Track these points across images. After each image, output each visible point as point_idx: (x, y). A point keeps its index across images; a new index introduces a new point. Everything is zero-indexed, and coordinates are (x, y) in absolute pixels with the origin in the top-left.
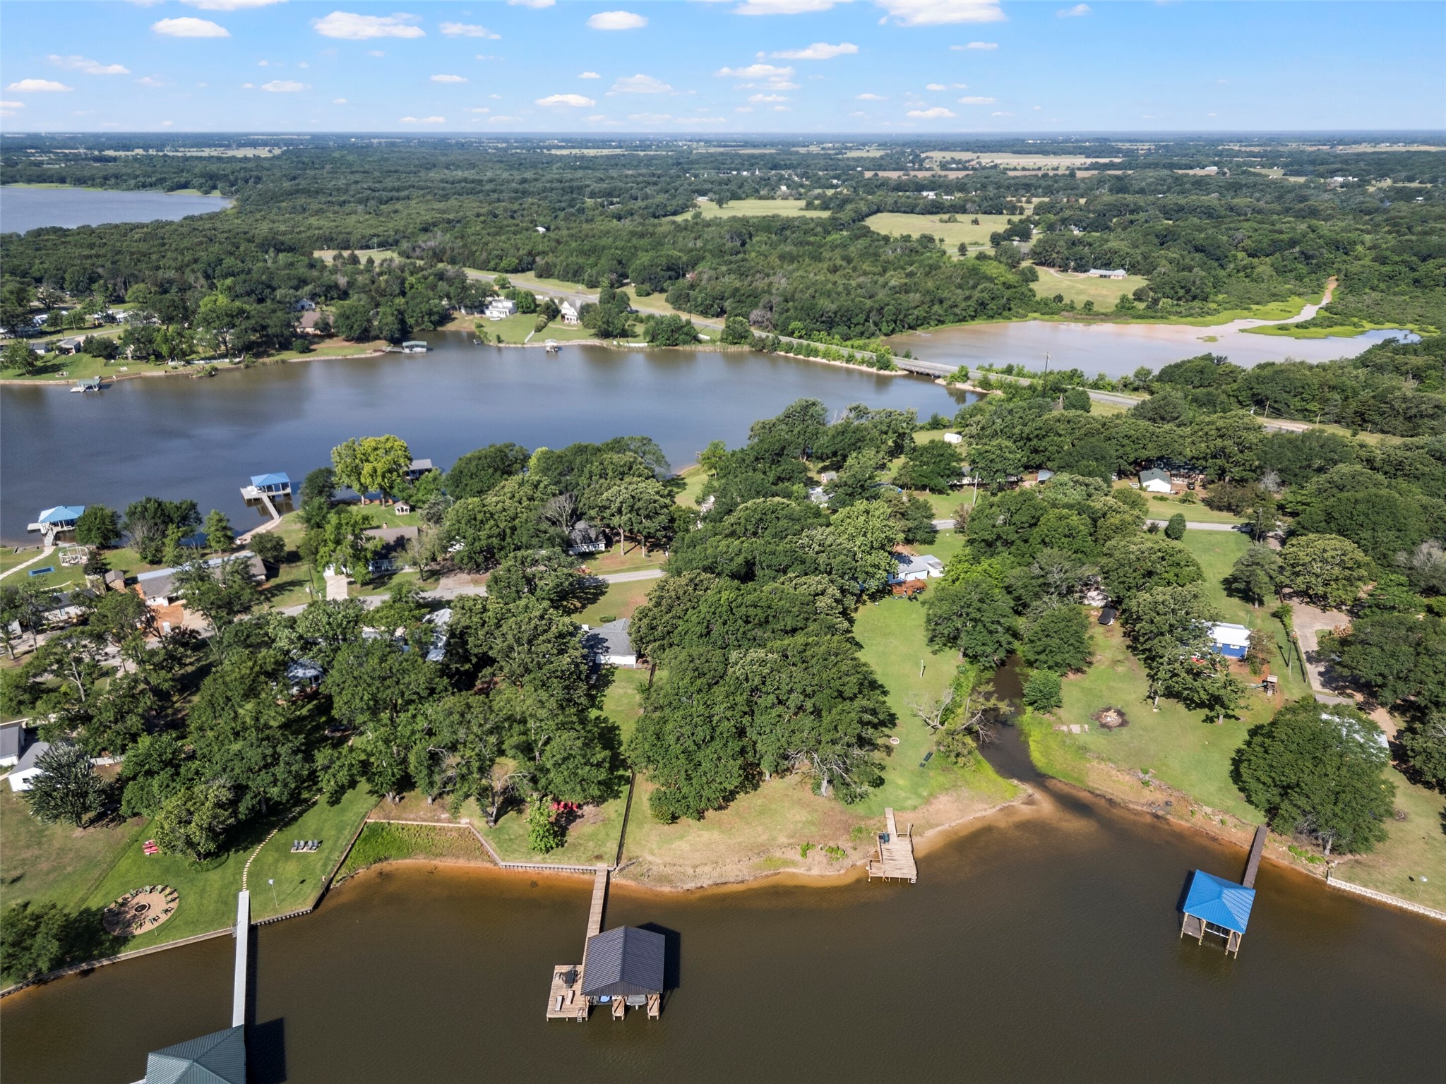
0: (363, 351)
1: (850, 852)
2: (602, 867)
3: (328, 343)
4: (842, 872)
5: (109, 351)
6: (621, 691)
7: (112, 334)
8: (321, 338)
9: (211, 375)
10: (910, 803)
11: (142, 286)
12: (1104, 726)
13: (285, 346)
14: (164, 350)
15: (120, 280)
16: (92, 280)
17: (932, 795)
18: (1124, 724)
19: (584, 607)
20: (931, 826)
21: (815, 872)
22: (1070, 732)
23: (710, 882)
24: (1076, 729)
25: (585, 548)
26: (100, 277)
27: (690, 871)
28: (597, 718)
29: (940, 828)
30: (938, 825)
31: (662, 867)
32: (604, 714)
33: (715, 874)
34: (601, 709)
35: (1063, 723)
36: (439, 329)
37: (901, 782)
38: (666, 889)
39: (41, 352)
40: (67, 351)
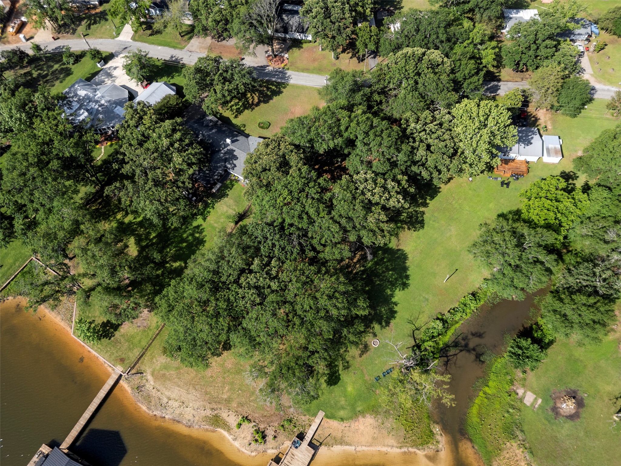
1: (270, 438)
2: (119, 369)
4: (254, 454)
6: (225, 209)
10: (342, 413)
12: (555, 410)
17: (362, 413)
18: (572, 417)
19: (258, 104)
20: (341, 442)
21: (236, 444)
22: (521, 400)
23: (171, 417)
24: (529, 398)
25: (298, 36)
27: (165, 400)
28: (198, 227)
29: (346, 448)
30: (347, 444)
31: (152, 388)
32: (205, 225)
33: (177, 412)
34: (204, 219)
35: (524, 386)
37: (350, 389)
38: (144, 408)
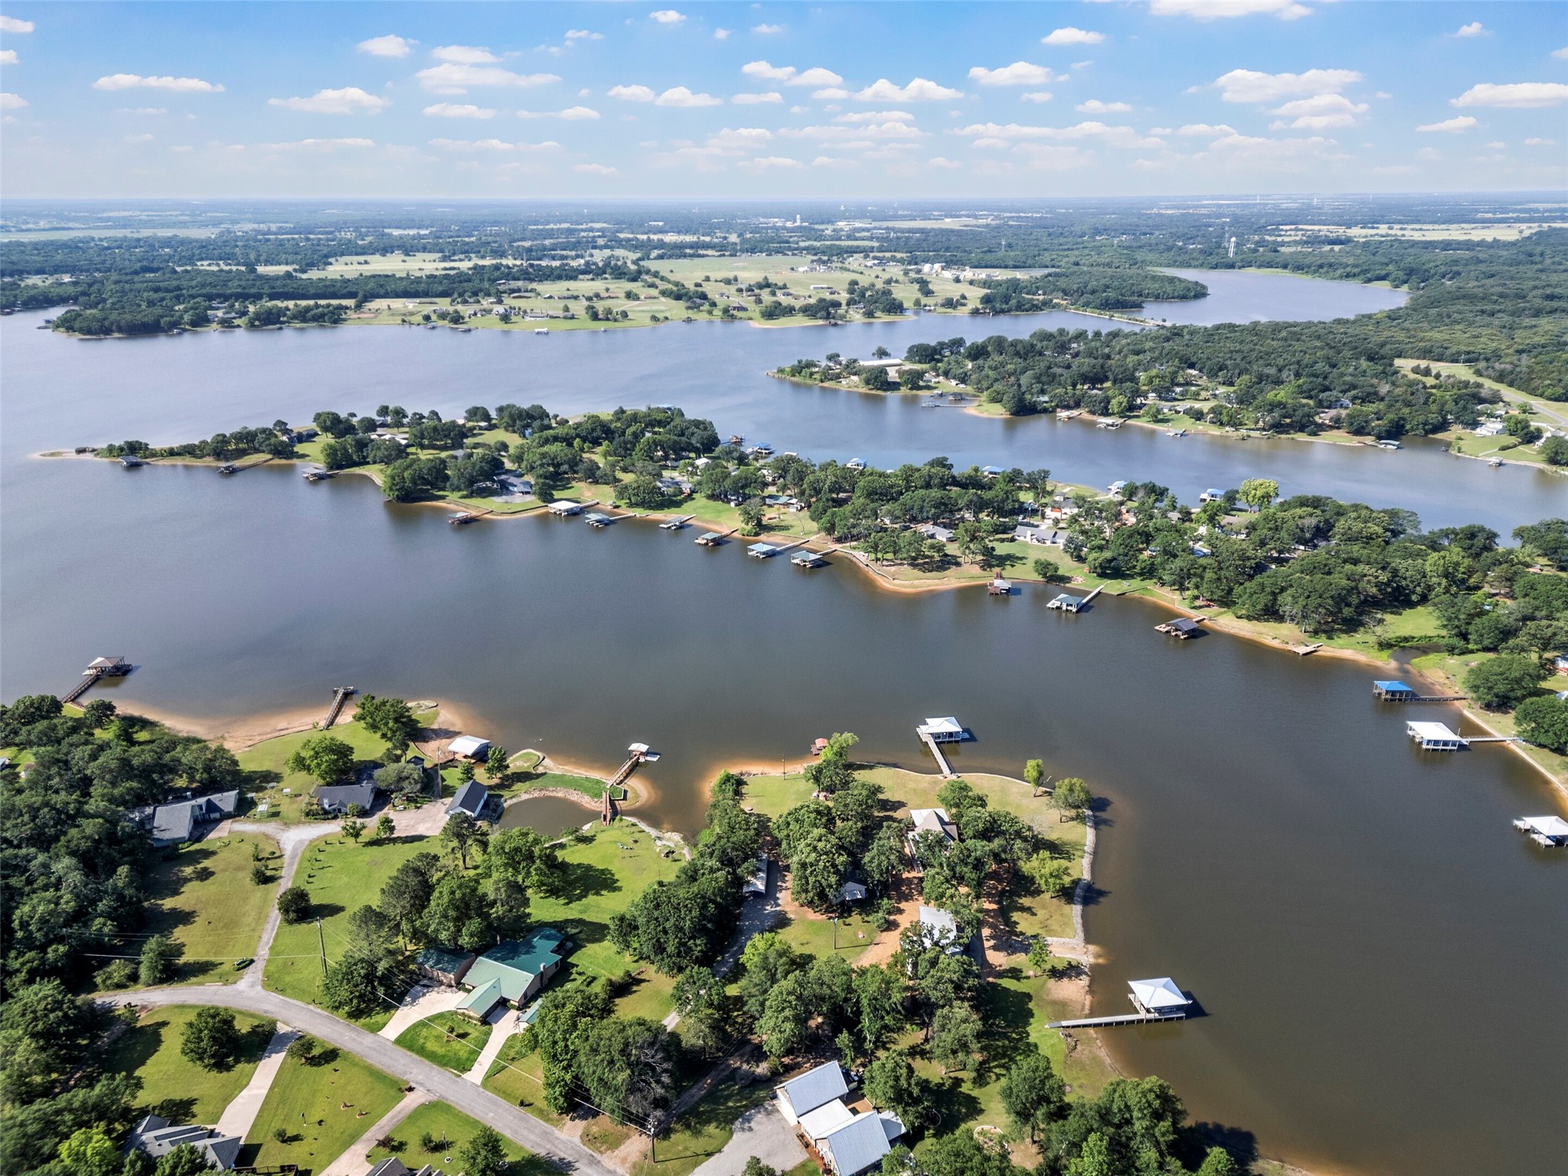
0: (1351, 441)
1: (1289, 643)
2: (1204, 617)
3: (1335, 432)
4: (1280, 645)
5: (1198, 416)
7: (1205, 407)
8: (1331, 428)
9: (1243, 439)
10: (1333, 645)
11: (1248, 377)
13: (1302, 430)
14: (1225, 419)
15: (1237, 371)
16: (1221, 369)
17: (1346, 648)
20: (1330, 651)
21: (1271, 643)
23: (1233, 632)
26: (1226, 368)
27: (1230, 628)
29: (1334, 653)
31: (1222, 624)
33: (1237, 631)
36: (1431, 436)
37: (1340, 642)
38: (1217, 627)
39: (1166, 411)
40: (1178, 412)
